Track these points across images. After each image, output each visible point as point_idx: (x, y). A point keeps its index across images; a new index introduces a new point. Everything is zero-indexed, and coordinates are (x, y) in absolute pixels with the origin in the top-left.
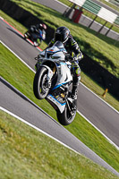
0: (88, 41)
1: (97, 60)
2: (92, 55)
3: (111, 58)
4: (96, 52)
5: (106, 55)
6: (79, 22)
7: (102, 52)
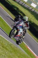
0: (18, 7)
1: (20, 13)
2: (19, 12)
3: (25, 13)
4: (20, 11)
5: (23, 12)
6: (16, 1)
7: (22, 11)
